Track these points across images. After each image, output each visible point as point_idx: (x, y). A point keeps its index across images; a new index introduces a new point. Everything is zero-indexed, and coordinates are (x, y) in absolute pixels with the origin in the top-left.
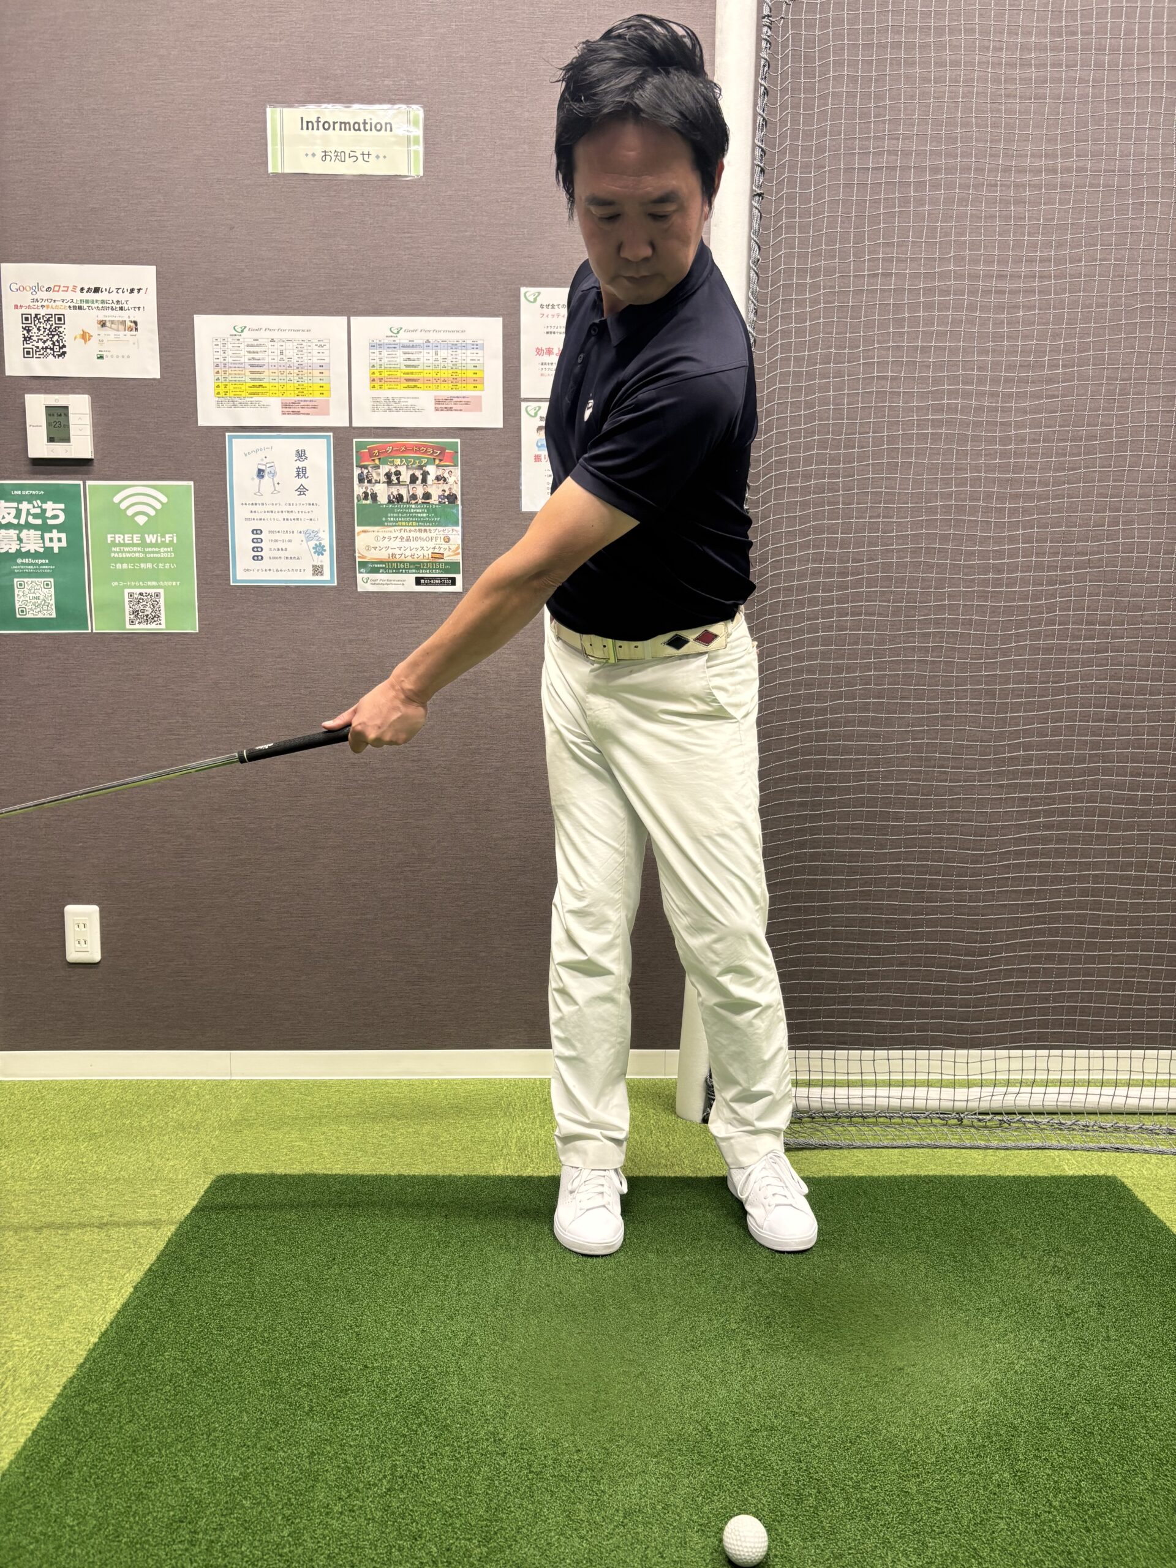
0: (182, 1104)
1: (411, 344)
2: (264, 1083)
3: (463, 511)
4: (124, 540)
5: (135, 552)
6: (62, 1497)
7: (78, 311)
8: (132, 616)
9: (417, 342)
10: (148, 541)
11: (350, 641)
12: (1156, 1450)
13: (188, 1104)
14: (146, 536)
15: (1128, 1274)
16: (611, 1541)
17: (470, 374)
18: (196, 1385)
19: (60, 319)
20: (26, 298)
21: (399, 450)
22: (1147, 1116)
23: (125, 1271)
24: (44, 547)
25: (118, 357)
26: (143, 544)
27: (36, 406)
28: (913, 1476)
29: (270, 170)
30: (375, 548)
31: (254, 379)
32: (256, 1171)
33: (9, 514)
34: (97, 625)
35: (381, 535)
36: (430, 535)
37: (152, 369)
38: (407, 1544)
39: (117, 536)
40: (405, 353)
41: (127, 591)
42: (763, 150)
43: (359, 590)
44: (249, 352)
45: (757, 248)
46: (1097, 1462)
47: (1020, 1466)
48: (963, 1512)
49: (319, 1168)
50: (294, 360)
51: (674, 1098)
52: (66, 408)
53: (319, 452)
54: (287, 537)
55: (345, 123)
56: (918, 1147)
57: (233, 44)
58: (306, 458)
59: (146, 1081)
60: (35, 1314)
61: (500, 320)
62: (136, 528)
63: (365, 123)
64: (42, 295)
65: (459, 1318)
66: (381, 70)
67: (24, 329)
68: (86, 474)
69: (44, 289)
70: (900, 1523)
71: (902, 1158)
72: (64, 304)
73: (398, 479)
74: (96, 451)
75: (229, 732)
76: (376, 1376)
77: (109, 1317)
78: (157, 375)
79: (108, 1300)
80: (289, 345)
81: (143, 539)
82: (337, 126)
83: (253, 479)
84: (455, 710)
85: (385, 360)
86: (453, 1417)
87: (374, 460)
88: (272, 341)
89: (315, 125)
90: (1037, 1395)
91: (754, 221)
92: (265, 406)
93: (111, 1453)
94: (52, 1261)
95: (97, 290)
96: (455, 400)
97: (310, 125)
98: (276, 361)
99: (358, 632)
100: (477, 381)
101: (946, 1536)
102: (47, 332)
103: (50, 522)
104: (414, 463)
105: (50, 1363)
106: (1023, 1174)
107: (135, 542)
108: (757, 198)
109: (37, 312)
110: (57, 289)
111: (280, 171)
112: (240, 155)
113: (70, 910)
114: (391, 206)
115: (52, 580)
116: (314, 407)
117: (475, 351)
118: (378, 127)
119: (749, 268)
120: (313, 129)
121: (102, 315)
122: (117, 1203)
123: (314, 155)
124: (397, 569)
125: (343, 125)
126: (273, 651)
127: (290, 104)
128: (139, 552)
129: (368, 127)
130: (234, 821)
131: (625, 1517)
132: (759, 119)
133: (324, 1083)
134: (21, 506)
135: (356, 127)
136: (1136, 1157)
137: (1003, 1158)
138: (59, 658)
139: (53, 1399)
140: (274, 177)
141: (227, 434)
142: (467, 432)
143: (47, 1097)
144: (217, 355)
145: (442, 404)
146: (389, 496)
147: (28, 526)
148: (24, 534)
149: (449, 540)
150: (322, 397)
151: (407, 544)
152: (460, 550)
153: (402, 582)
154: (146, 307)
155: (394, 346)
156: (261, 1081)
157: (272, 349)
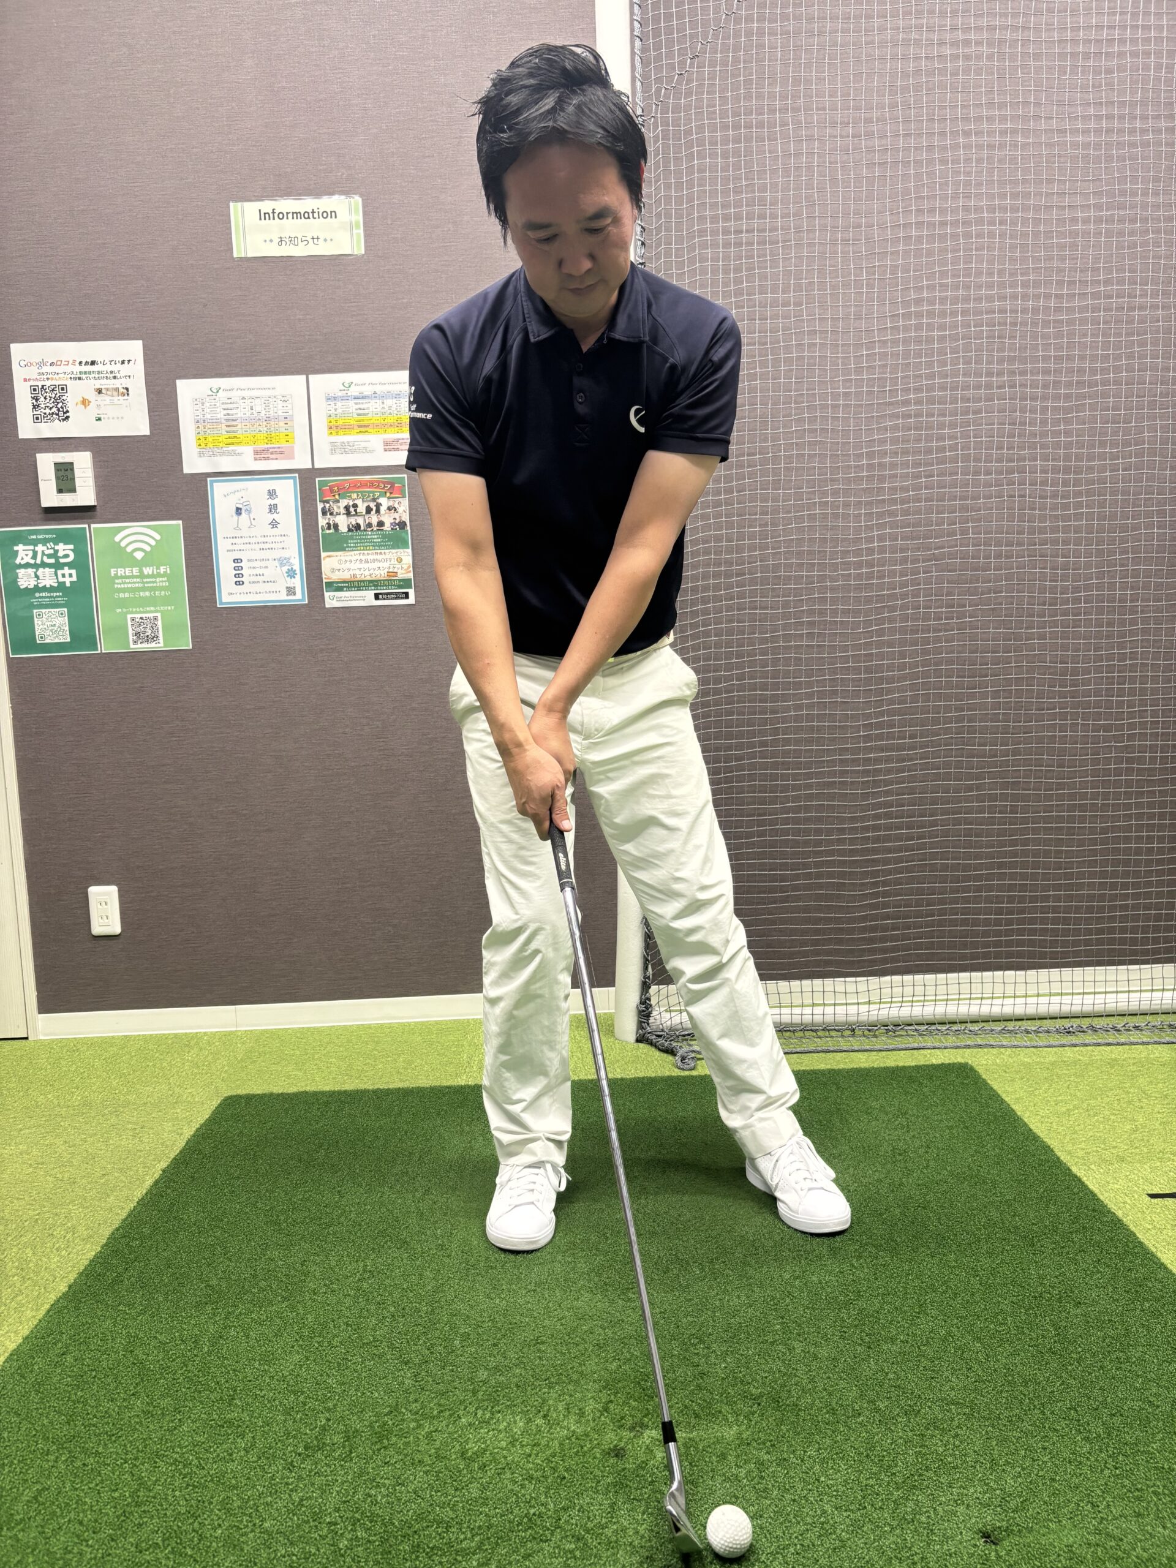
0: (196, 1050)
1: (361, 395)
2: (266, 1031)
3: (412, 535)
4: (125, 573)
5: (135, 583)
6: (116, 1295)
7: (78, 381)
8: (135, 638)
9: (366, 393)
10: (146, 573)
11: (322, 650)
13: (201, 1049)
14: (144, 569)
19: (63, 389)
20: (33, 373)
21: (355, 486)
22: (1011, 1022)
23: (155, 1161)
24: (58, 582)
25: (113, 419)
26: (142, 576)
27: (46, 463)
29: (235, 255)
30: (339, 570)
31: (227, 432)
32: (259, 1092)
33: (27, 555)
34: (104, 647)
35: (343, 558)
36: (383, 556)
37: (144, 430)
39: (119, 570)
40: (356, 404)
41: (129, 616)
43: (327, 606)
44: (224, 409)
49: (310, 1088)
50: (263, 414)
51: (613, 1025)
52: (72, 464)
53: (287, 491)
54: (263, 564)
55: (297, 213)
56: (814, 1052)
57: (197, 151)
58: (277, 496)
59: (164, 1035)
62: (135, 563)
63: (313, 212)
64: (45, 369)
66: (325, 167)
67: (33, 398)
68: (91, 518)
69: (49, 364)
71: (798, 1061)
72: (66, 376)
73: (355, 511)
74: (98, 499)
75: (222, 733)
78: (148, 433)
80: (258, 402)
81: (141, 571)
82: (290, 216)
83: (232, 516)
84: (414, 705)
85: (340, 411)
87: (334, 496)
88: (243, 398)
89: (271, 215)
92: (240, 454)
95: (93, 363)
96: (400, 441)
97: (267, 216)
98: (247, 415)
99: (327, 642)
102: (53, 400)
103: (62, 561)
104: (369, 496)
107: (135, 574)
109: (43, 384)
110: (59, 363)
111: (243, 256)
112: (209, 244)
113: (94, 891)
114: (339, 281)
115: (66, 610)
116: (281, 453)
118: (325, 215)
120: (269, 219)
121: (98, 384)
122: (146, 1119)
123: (271, 241)
124: (358, 587)
125: (295, 215)
126: (256, 662)
127: (249, 199)
128: (138, 582)
129: (316, 215)
130: (230, 808)
133: (318, 1029)
134: (37, 549)
135: (306, 215)
136: (995, 1051)
137: (883, 1057)
138: (74, 676)
139: (103, 1243)
140: (238, 260)
141: (209, 479)
143: (81, 1050)
144: (198, 413)
145: (389, 446)
146: (348, 525)
147: (44, 565)
148: (41, 571)
149: (401, 560)
150: (288, 444)
151: (366, 566)
152: (411, 569)
153: (363, 598)
154: (136, 375)
155: (346, 398)
156: (262, 1030)
157: (243, 405)
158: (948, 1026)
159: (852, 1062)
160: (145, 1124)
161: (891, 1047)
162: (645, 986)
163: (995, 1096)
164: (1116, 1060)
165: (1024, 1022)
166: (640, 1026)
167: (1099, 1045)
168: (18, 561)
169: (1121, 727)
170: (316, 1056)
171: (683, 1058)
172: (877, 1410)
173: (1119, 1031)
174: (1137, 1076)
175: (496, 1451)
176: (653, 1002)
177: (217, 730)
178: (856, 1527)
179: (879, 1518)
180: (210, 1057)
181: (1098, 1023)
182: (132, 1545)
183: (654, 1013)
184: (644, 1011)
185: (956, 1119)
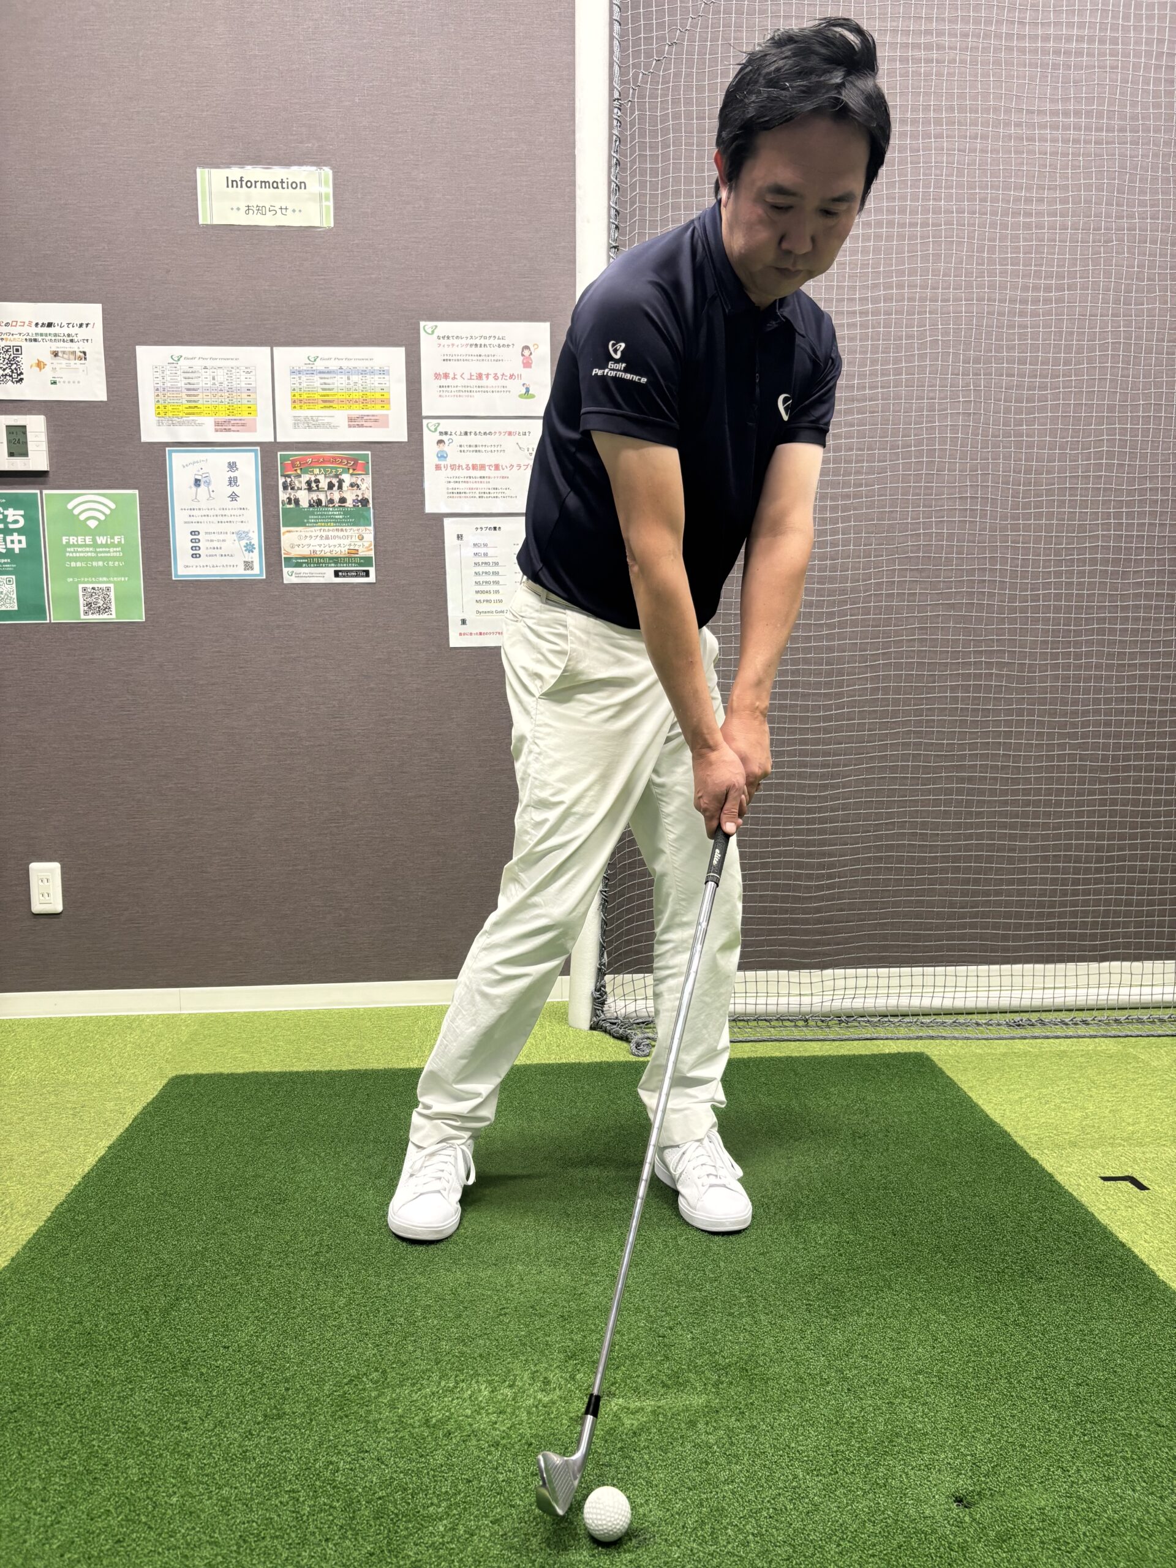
0: (138, 1032)
1: (326, 370)
2: (211, 1015)
3: (374, 513)
4: (77, 541)
5: (88, 552)
6: (61, 1267)
7: (33, 343)
8: (86, 608)
9: (331, 368)
10: (99, 542)
11: (278, 627)
13: (143, 1031)
14: (97, 538)
17: (378, 396)
19: (18, 350)
21: (318, 462)
23: (98, 1140)
24: (6, 548)
25: (69, 382)
26: (95, 545)
29: (201, 222)
30: (299, 546)
31: (188, 401)
34: (54, 616)
35: (303, 534)
36: (346, 534)
37: (102, 395)
39: (71, 538)
40: (321, 378)
41: (81, 586)
42: (616, 211)
43: (285, 582)
44: (186, 378)
49: (259, 1069)
50: (225, 384)
51: (567, 1014)
52: (25, 427)
53: (248, 465)
54: (222, 537)
55: (265, 182)
56: (768, 1041)
57: (165, 114)
58: (237, 469)
59: (104, 1017)
61: (403, 349)
62: (86, 531)
63: (282, 182)
66: (296, 137)
68: (43, 483)
69: (3, 324)
72: (21, 337)
73: (317, 486)
74: (51, 465)
75: (173, 708)
78: (104, 398)
80: (220, 372)
81: (94, 540)
82: (258, 184)
84: (372, 685)
85: (304, 385)
87: (296, 470)
88: (205, 368)
89: (239, 183)
92: (200, 425)
95: (50, 325)
96: (365, 418)
97: (235, 183)
98: (209, 385)
99: (285, 618)
100: (385, 402)
102: (6, 361)
103: (11, 526)
104: (331, 472)
107: (87, 543)
110: (14, 324)
111: (209, 223)
112: (175, 210)
113: (34, 867)
114: (307, 252)
115: (14, 577)
116: (243, 425)
117: (382, 376)
118: (294, 185)
120: (237, 187)
121: (55, 346)
122: (87, 1098)
123: (238, 209)
124: (318, 563)
125: (263, 184)
126: (211, 637)
127: (217, 166)
128: (91, 552)
129: (285, 185)
130: (179, 785)
132: (613, 185)
133: (263, 1013)
135: (275, 185)
138: (20, 646)
140: (204, 227)
141: (167, 449)
142: (379, 446)
143: (18, 1030)
144: (157, 381)
145: (353, 422)
146: (310, 501)
149: (363, 538)
150: (250, 417)
151: (326, 542)
152: (373, 547)
153: (323, 575)
154: (94, 340)
155: (312, 372)
156: (207, 1014)
157: (205, 375)
158: (900, 1018)
159: (806, 1051)
160: (86, 1103)
161: (844, 1037)
162: (601, 973)
163: (951, 1084)
164: (1064, 1052)
165: (975, 1016)
166: (595, 1013)
167: (1047, 1037)
169: (1074, 725)
170: (263, 1040)
171: (638, 1045)
172: (845, 1379)
173: (1067, 1024)
174: (1086, 1067)
175: (461, 1418)
176: (608, 989)
177: (169, 705)
178: (828, 1491)
179: (851, 1483)
180: (153, 1040)
181: (1047, 1017)
182: (83, 1512)
183: (610, 1000)
184: (599, 999)
185: (914, 1105)
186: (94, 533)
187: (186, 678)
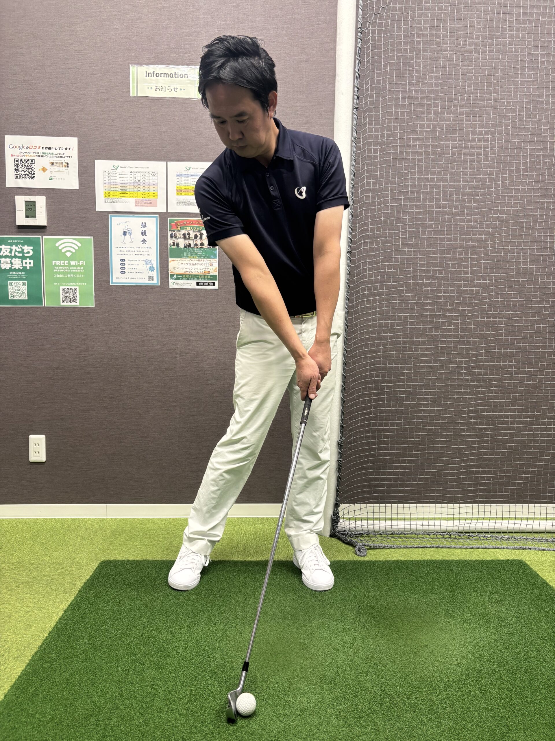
0: (84, 529)
1: (195, 175)
2: (123, 519)
4: (60, 263)
5: (65, 269)
6: (34, 705)
7: (41, 158)
8: (63, 299)
9: (198, 173)
10: (72, 264)
11: (166, 311)
12: (546, 681)
13: (87, 529)
14: (71, 262)
15: (530, 603)
16: (294, 723)
18: (95, 655)
19: (33, 161)
20: (16, 152)
21: (189, 223)
22: (536, 534)
23: (60, 604)
24: (23, 266)
25: (59, 179)
26: (69, 265)
27: (20, 201)
28: (434, 693)
29: (131, 95)
30: (178, 268)
31: (121, 190)
32: (120, 559)
33: (6, 251)
34: (47, 303)
35: (181, 262)
36: (202, 262)
37: (76, 186)
38: (199, 725)
39: (57, 262)
40: (193, 179)
41: (61, 287)
42: (358, 88)
43: (170, 288)
44: (121, 178)
45: (355, 132)
46: (519, 686)
47: (484, 688)
48: (458, 708)
49: (150, 557)
50: (141, 181)
52: (35, 202)
53: (152, 224)
54: (137, 263)
55: (166, 74)
56: (431, 548)
57: (114, 37)
58: (146, 226)
59: (66, 519)
60: (17, 624)
62: (66, 258)
63: (175, 74)
64: (23, 150)
65: (219, 624)
66: (183, 50)
67: (16, 165)
68: (44, 232)
69: (25, 147)
70: (429, 714)
71: (423, 553)
72: (34, 154)
73: (189, 236)
74: (48, 222)
75: (108, 354)
76: (181, 650)
77: (53, 625)
78: (78, 188)
79: (52, 617)
80: (139, 174)
81: (69, 263)
82: (162, 75)
83: (121, 236)
84: (215, 344)
85: (183, 182)
86: (218, 668)
87: (177, 228)
88: (131, 172)
89: (152, 74)
90: (490, 657)
91: (354, 120)
92: (127, 203)
93: (56, 686)
94: (25, 600)
95: (50, 148)
97: (150, 74)
98: (133, 182)
99: (169, 307)
101: (451, 719)
102: (26, 167)
103: (26, 255)
104: (196, 229)
105: (26, 646)
106: (480, 559)
107: (66, 264)
108: (355, 110)
109: (22, 158)
110: (31, 147)
111: (136, 95)
112: (118, 88)
113: (32, 437)
114: (187, 112)
115: (26, 282)
116: (149, 203)
118: (181, 76)
119: (352, 141)
120: (151, 76)
121: (52, 160)
122: (55, 574)
123: (151, 88)
124: (188, 278)
125: (165, 75)
126: (129, 316)
127: (141, 64)
128: (67, 269)
129: (177, 76)
130: (110, 395)
131: (301, 712)
132: (357, 74)
133: (151, 519)
134: (12, 248)
135: (171, 75)
136: (532, 552)
137: (470, 553)
138: (28, 319)
139: (28, 662)
140: (133, 98)
141: (109, 215)
143: (19, 526)
144: (105, 179)
146: (185, 244)
147: (15, 257)
148: (14, 260)
149: (212, 265)
150: (154, 199)
151: (193, 267)
152: (217, 270)
153: (190, 284)
154: (73, 157)
155: (187, 176)
156: (121, 519)
157: (131, 176)
161: (473, 546)
162: (337, 506)
166: (333, 528)
168: (1, 254)
170: (152, 536)
171: (359, 549)
176: (341, 514)
177: (106, 352)
180: (92, 534)
183: (341, 521)
184: (335, 519)
186: (69, 259)
187: (116, 338)
